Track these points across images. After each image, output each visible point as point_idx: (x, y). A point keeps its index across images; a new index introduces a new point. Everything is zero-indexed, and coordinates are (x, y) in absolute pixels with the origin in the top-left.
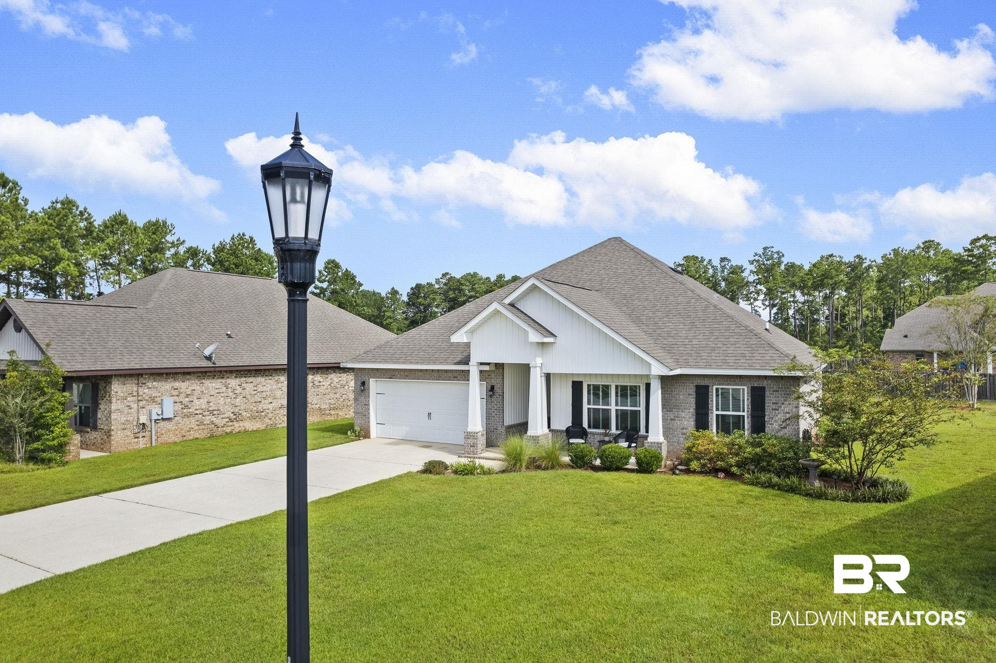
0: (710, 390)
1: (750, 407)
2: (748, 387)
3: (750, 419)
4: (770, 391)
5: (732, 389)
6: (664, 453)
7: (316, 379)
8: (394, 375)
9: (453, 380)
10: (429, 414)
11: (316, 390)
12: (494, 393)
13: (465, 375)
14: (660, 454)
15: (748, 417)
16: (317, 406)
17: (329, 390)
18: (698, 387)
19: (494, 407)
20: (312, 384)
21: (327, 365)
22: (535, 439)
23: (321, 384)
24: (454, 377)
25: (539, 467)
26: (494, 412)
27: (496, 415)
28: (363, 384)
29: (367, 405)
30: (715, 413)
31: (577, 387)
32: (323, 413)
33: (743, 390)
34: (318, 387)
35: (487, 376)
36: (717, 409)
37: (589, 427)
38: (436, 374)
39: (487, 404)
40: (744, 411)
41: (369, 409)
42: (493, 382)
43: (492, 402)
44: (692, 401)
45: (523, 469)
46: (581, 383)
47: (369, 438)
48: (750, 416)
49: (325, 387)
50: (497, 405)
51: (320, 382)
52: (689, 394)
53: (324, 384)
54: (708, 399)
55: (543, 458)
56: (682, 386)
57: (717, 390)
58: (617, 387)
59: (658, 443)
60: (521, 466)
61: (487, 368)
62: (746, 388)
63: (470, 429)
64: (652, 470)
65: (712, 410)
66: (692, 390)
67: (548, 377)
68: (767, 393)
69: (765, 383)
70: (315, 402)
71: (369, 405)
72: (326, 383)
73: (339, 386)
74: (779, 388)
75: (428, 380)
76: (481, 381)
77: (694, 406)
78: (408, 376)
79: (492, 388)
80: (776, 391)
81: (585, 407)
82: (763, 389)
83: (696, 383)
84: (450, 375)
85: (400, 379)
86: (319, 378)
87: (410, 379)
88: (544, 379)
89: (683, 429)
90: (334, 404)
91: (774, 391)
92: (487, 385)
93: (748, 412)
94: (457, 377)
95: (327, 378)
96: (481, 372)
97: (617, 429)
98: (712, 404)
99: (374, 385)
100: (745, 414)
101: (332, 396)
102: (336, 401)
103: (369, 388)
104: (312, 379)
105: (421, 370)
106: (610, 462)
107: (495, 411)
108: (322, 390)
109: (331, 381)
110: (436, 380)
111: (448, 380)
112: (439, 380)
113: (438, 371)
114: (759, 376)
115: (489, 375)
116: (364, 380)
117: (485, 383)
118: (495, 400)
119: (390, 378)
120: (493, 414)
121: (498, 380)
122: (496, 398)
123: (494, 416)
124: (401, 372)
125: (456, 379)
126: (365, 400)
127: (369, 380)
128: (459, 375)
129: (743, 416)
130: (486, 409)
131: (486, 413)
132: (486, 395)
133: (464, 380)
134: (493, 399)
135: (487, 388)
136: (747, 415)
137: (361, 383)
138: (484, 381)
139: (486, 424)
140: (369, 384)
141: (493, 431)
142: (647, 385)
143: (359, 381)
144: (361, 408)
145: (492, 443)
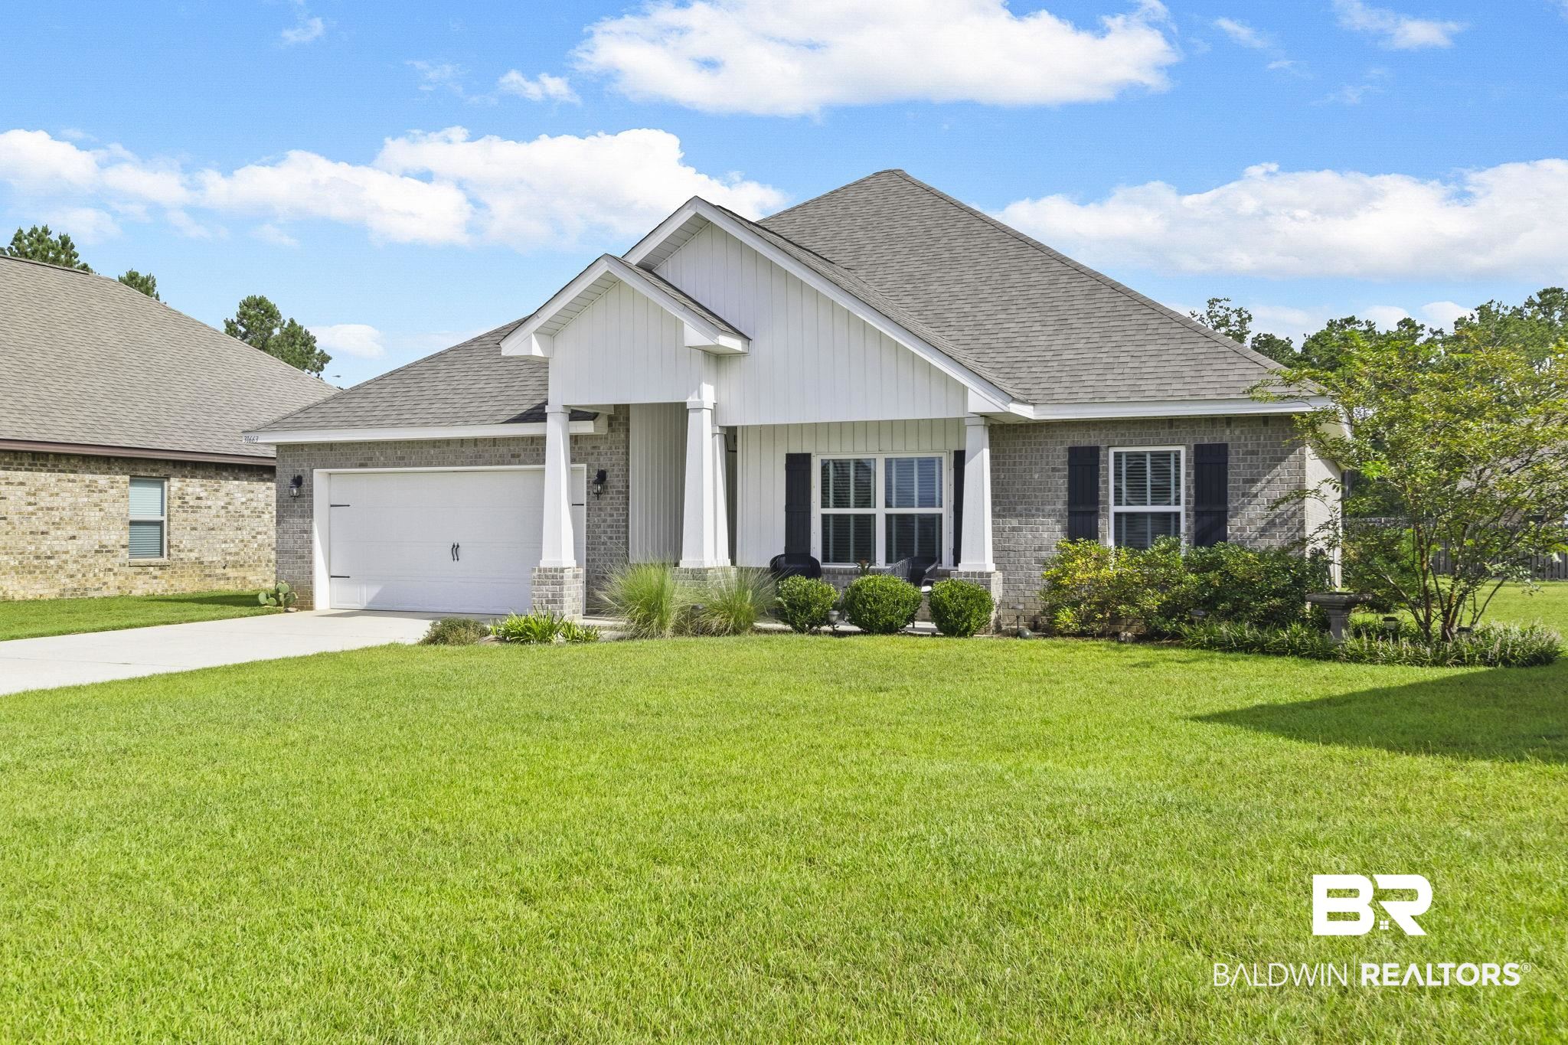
0: (1102, 458)
1: (1192, 492)
2: (1188, 448)
3: (1192, 519)
4: (1238, 453)
5: (1153, 454)
6: (996, 593)
7: (190, 490)
8: (371, 459)
9: (509, 463)
10: (455, 548)
11: (191, 516)
12: (605, 488)
13: (535, 449)
14: (987, 592)
15: (1187, 516)
16: (193, 555)
17: (223, 520)
18: (1074, 452)
19: (605, 521)
20: (178, 502)
21: (216, 459)
22: (699, 575)
23: (203, 503)
24: (513, 456)
25: (704, 631)
26: (605, 532)
27: (611, 538)
28: (298, 481)
29: (306, 532)
30: (1113, 509)
31: (797, 466)
32: (207, 572)
33: (1177, 454)
34: (195, 509)
35: (588, 449)
36: (1118, 502)
37: (826, 559)
38: (469, 451)
39: (588, 515)
40: (1176, 502)
41: (311, 542)
42: (604, 463)
43: (600, 509)
44: (1061, 483)
45: (668, 632)
46: (805, 459)
47: (311, 608)
48: (1192, 513)
49: (213, 512)
50: (612, 515)
51: (199, 498)
52: (1054, 470)
53: (209, 503)
54: (1097, 477)
55: (714, 610)
56: (1038, 450)
57: (1118, 456)
58: (888, 463)
59: (981, 574)
60: (662, 624)
61: (587, 428)
62: (1183, 450)
63: (546, 562)
64: (968, 629)
65: (1106, 502)
66: (1059, 457)
67: (730, 437)
68: (1232, 459)
69: (1226, 436)
70: (186, 543)
71: (311, 532)
72: (217, 503)
73: (247, 513)
74: (1258, 444)
76: (573, 461)
77: (1064, 494)
78: (403, 458)
79: (602, 477)
80: (1253, 453)
81: (817, 511)
82: (1221, 451)
83: (1069, 443)
84: (503, 450)
85: (384, 466)
86: (198, 490)
87: (410, 465)
88: (719, 441)
89: (1040, 549)
90: (237, 554)
91: (1247, 453)
92: (587, 471)
93: (1188, 502)
94: (519, 456)
95: (217, 491)
96: (575, 439)
97: (889, 560)
98: (1107, 489)
99: (322, 483)
100: (1181, 509)
101: (231, 534)
102: (241, 545)
103: (312, 491)
104: (180, 489)
105: (435, 443)
106: (871, 611)
107: (609, 530)
108: (204, 517)
109: (227, 499)
110: (471, 464)
111: (498, 464)
112: (476, 464)
113: (476, 441)
114: (1213, 420)
115: (594, 447)
116: (300, 473)
117: (584, 466)
118: (609, 504)
119: (362, 465)
120: (604, 538)
121: (614, 457)
122: (611, 498)
123: (604, 543)
124: (389, 451)
125: (517, 460)
126: (301, 520)
127: (312, 471)
128: (525, 450)
129: (1177, 514)
130: (588, 527)
131: (588, 537)
132: (588, 493)
133: (536, 462)
134: (603, 502)
135: (588, 476)
136: (1185, 510)
137: (293, 481)
138: (581, 462)
139: (588, 560)
140: (311, 480)
141: (604, 578)
142: (957, 456)
143: (287, 477)
144: (292, 540)
145: (599, 606)
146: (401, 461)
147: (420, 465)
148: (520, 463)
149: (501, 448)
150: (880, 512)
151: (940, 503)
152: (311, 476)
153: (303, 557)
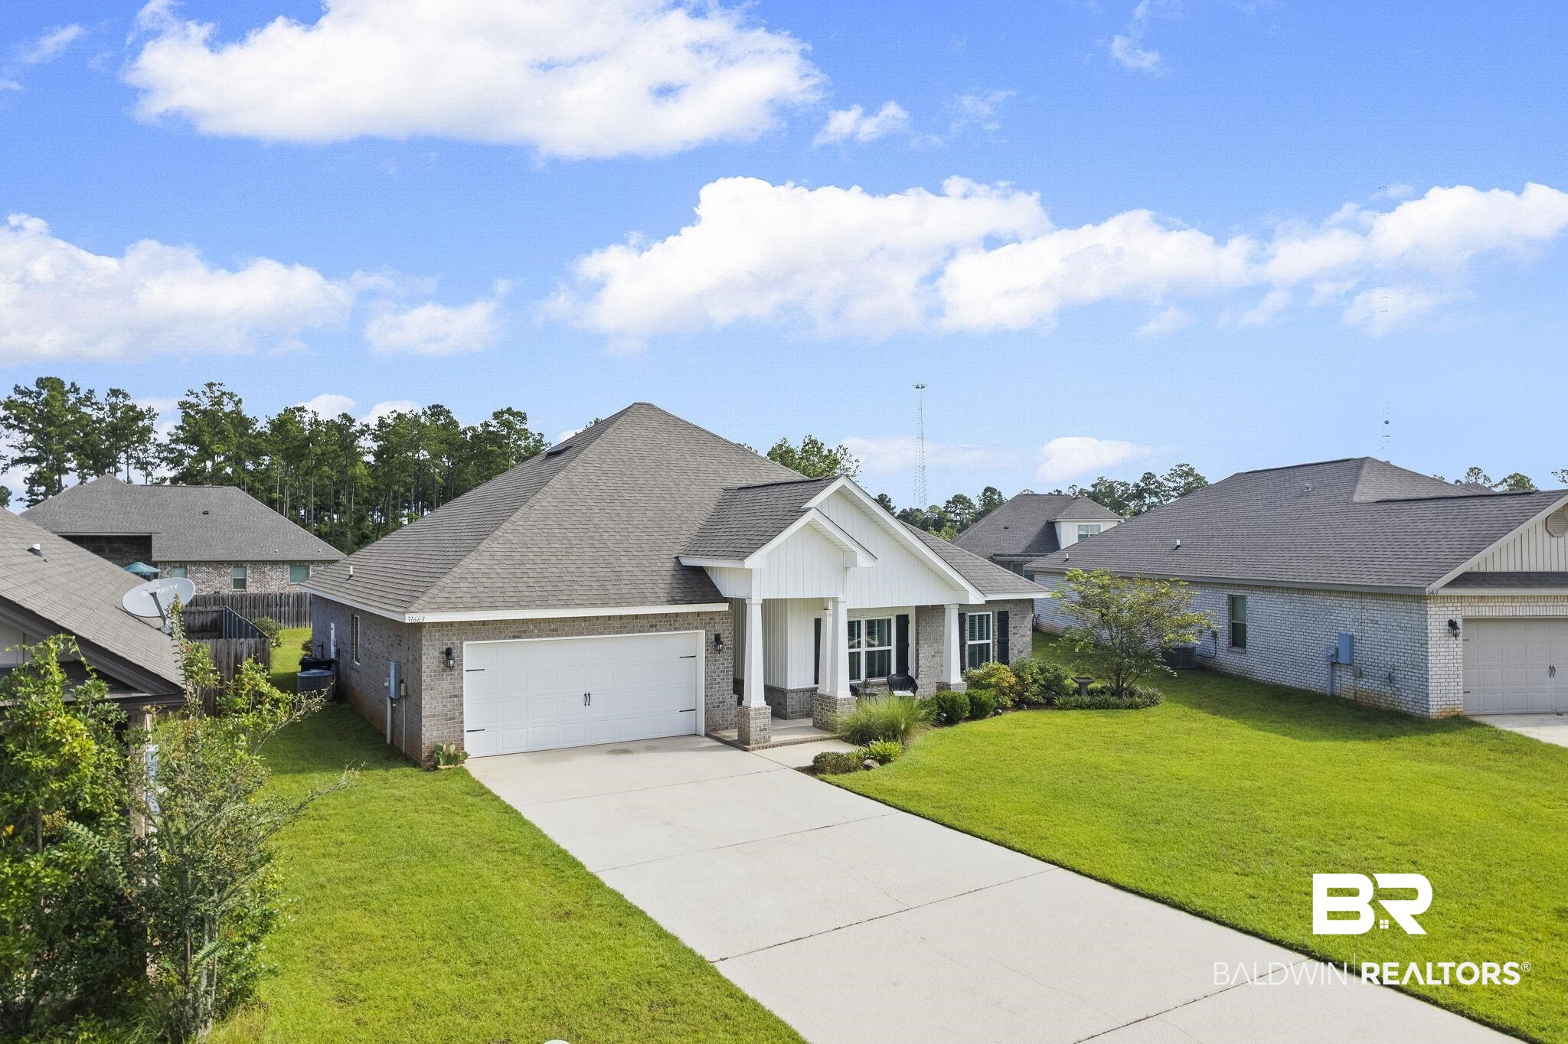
0: (966, 618)
1: (997, 633)
2: (994, 613)
3: (996, 646)
4: (1012, 615)
5: (978, 615)
8: (525, 632)
9: (648, 631)
10: (587, 696)
15: (994, 645)
19: (719, 668)
24: (651, 626)
26: (719, 676)
27: (723, 679)
28: (448, 653)
29: (456, 696)
30: (968, 643)
33: (988, 616)
35: (708, 621)
36: (971, 639)
38: (616, 623)
39: (707, 665)
40: (988, 638)
41: (462, 705)
42: (718, 629)
43: (715, 660)
50: (723, 664)
54: (965, 627)
57: (971, 617)
58: (866, 623)
61: (723, 608)
62: (991, 613)
65: (967, 640)
68: (1010, 617)
69: (1007, 608)
71: (462, 696)
74: (1018, 611)
75: (600, 634)
78: (557, 630)
79: (718, 638)
80: (1016, 615)
82: (1006, 613)
84: (644, 622)
85: (539, 636)
87: (562, 636)
92: (707, 635)
93: (994, 638)
94: (656, 626)
97: (867, 677)
98: (967, 633)
100: (990, 641)
105: (585, 619)
107: (721, 674)
111: (639, 632)
112: (621, 633)
113: (621, 618)
114: (1004, 601)
115: (711, 619)
116: (449, 646)
117: (703, 632)
118: (722, 656)
120: (718, 680)
121: (727, 626)
122: (724, 652)
123: (719, 683)
124: (542, 625)
125: (654, 629)
126: (451, 688)
127: (462, 643)
128: (661, 621)
129: (988, 644)
130: (706, 673)
131: (706, 680)
132: (707, 650)
133: (670, 630)
134: (718, 655)
135: (707, 639)
136: (993, 642)
137: (442, 653)
138: (701, 629)
139: (706, 696)
140: (461, 652)
141: (718, 706)
142: (899, 617)
143: (435, 649)
144: (440, 705)
145: (715, 726)
146: (554, 632)
147: (572, 635)
148: (656, 631)
149: (642, 621)
150: (863, 650)
151: (889, 644)
152: (462, 648)
153: (454, 719)
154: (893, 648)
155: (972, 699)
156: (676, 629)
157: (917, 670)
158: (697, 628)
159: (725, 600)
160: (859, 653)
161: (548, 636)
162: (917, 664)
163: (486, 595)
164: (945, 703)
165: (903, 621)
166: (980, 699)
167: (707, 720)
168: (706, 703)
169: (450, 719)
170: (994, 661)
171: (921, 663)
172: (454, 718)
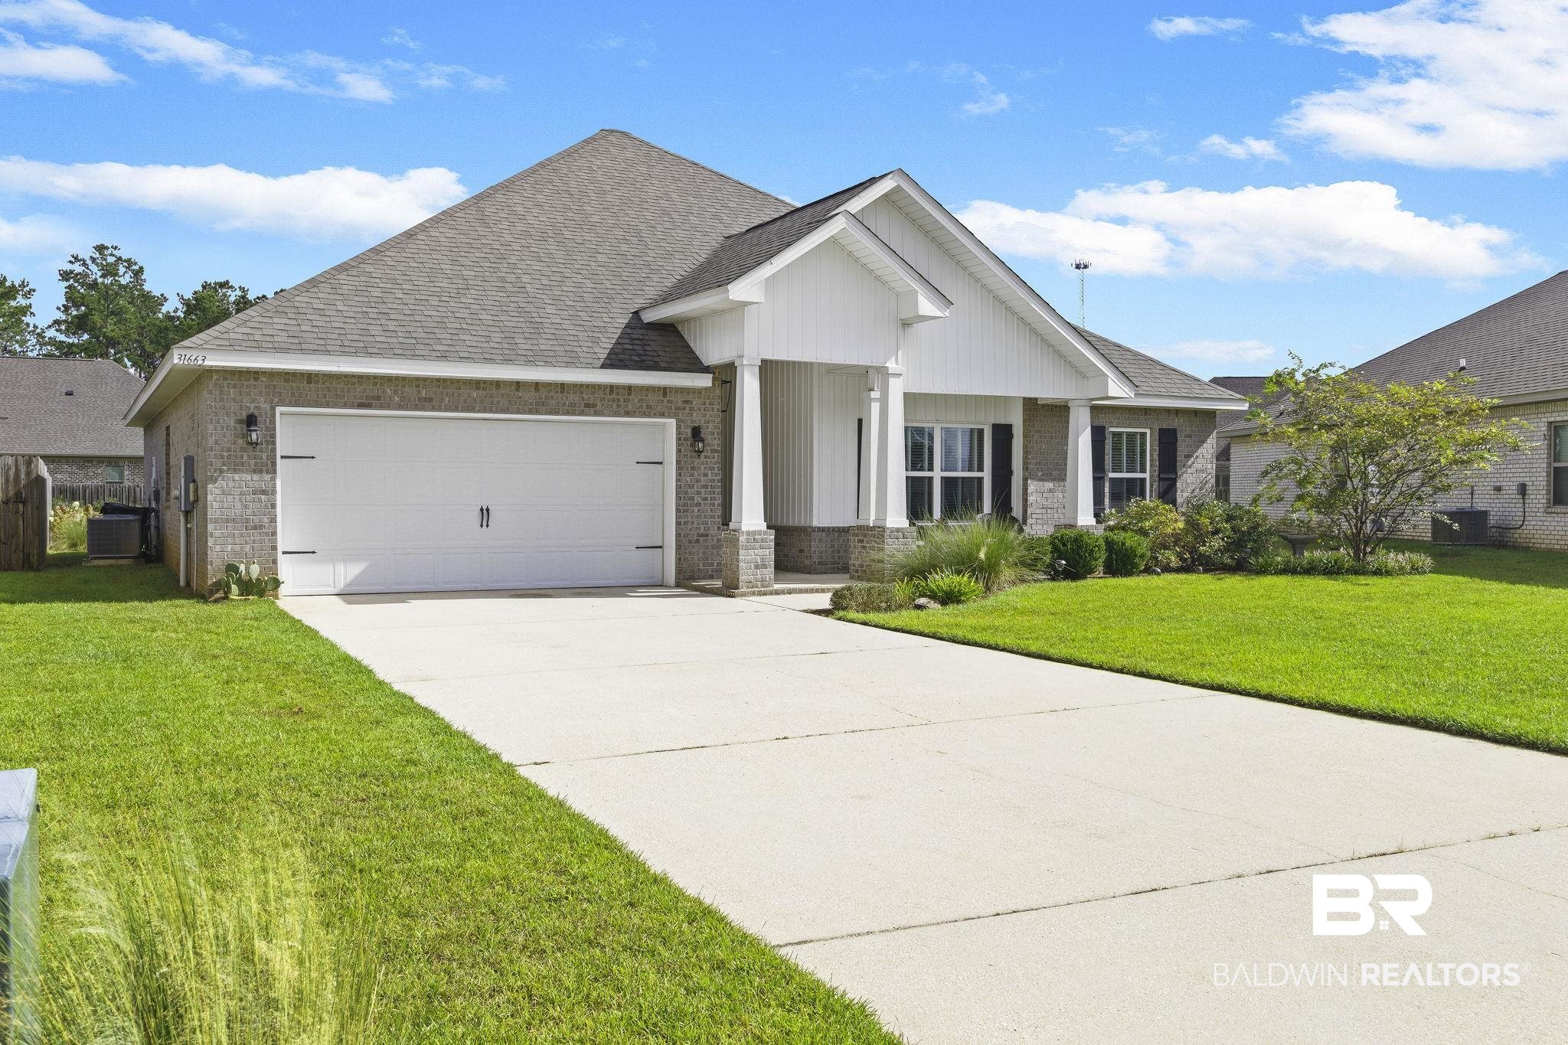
0: (1107, 435)
1: (1156, 463)
2: (1152, 430)
3: (1154, 481)
4: (1183, 435)
8: (378, 398)
9: (582, 413)
10: (485, 513)
19: (698, 481)
24: (587, 405)
26: (699, 493)
27: (705, 499)
28: (251, 421)
29: (264, 492)
30: (1109, 475)
33: (1143, 435)
35: (680, 404)
36: (1114, 470)
39: (679, 475)
40: (1143, 470)
41: (273, 506)
42: (698, 419)
43: (693, 468)
47: (277, 597)
48: (1154, 478)
50: (706, 475)
54: (1104, 450)
57: (1113, 434)
58: (941, 431)
61: (704, 381)
62: (1148, 431)
65: (1107, 469)
68: (1179, 439)
69: (1175, 423)
71: (274, 492)
74: (1192, 430)
75: (503, 411)
78: (431, 399)
79: (696, 433)
80: (1189, 436)
82: (1174, 432)
84: (573, 398)
85: (400, 407)
87: (440, 410)
91: (1186, 436)
92: (678, 427)
93: (1152, 471)
94: (594, 406)
97: (942, 517)
98: (1109, 460)
99: (280, 429)
100: (1147, 475)
103: (273, 436)
105: (478, 384)
107: (703, 490)
110: (530, 412)
111: (567, 413)
112: (537, 412)
113: (537, 385)
114: (1168, 411)
115: (686, 402)
116: (254, 411)
117: (673, 421)
118: (703, 463)
119: (361, 406)
120: (697, 499)
121: (708, 413)
122: (705, 457)
123: (699, 504)
124: (407, 389)
125: (592, 410)
126: (256, 477)
127: (273, 409)
128: (603, 399)
129: (1143, 480)
130: (678, 487)
131: (678, 498)
132: (679, 451)
133: (616, 414)
134: (697, 461)
135: (679, 433)
136: (1151, 477)
137: (240, 421)
138: (669, 417)
139: (678, 523)
140: (273, 422)
141: (698, 541)
142: (996, 428)
143: (228, 415)
144: (238, 505)
145: (692, 571)
147: (456, 410)
148: (596, 414)
149: (571, 397)
150: (937, 475)
151: (981, 469)
152: (273, 416)
153: (261, 527)
154: (987, 475)
155: (1110, 544)
156: (627, 414)
157: (1025, 511)
158: (662, 415)
159: (706, 370)
160: (930, 479)
161: (416, 408)
162: (1025, 500)
163: (315, 336)
164: (1064, 545)
165: (1003, 434)
166: (1123, 544)
167: (679, 560)
168: (678, 535)
169: (255, 528)
170: (1151, 496)
171: (1031, 499)
172: (264, 528)
